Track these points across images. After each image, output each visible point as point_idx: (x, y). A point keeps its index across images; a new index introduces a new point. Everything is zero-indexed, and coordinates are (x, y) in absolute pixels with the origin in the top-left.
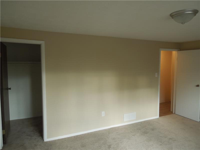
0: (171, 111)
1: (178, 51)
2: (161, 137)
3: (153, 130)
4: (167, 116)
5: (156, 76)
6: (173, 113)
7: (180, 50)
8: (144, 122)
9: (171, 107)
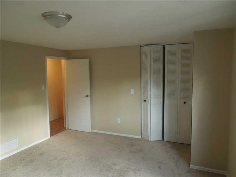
0: (64, 127)
1: (67, 59)
2: (51, 160)
3: (41, 154)
4: (59, 134)
5: (43, 89)
6: (67, 128)
7: (69, 59)
8: (31, 148)
9: (64, 123)
